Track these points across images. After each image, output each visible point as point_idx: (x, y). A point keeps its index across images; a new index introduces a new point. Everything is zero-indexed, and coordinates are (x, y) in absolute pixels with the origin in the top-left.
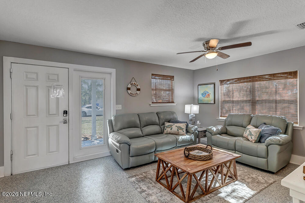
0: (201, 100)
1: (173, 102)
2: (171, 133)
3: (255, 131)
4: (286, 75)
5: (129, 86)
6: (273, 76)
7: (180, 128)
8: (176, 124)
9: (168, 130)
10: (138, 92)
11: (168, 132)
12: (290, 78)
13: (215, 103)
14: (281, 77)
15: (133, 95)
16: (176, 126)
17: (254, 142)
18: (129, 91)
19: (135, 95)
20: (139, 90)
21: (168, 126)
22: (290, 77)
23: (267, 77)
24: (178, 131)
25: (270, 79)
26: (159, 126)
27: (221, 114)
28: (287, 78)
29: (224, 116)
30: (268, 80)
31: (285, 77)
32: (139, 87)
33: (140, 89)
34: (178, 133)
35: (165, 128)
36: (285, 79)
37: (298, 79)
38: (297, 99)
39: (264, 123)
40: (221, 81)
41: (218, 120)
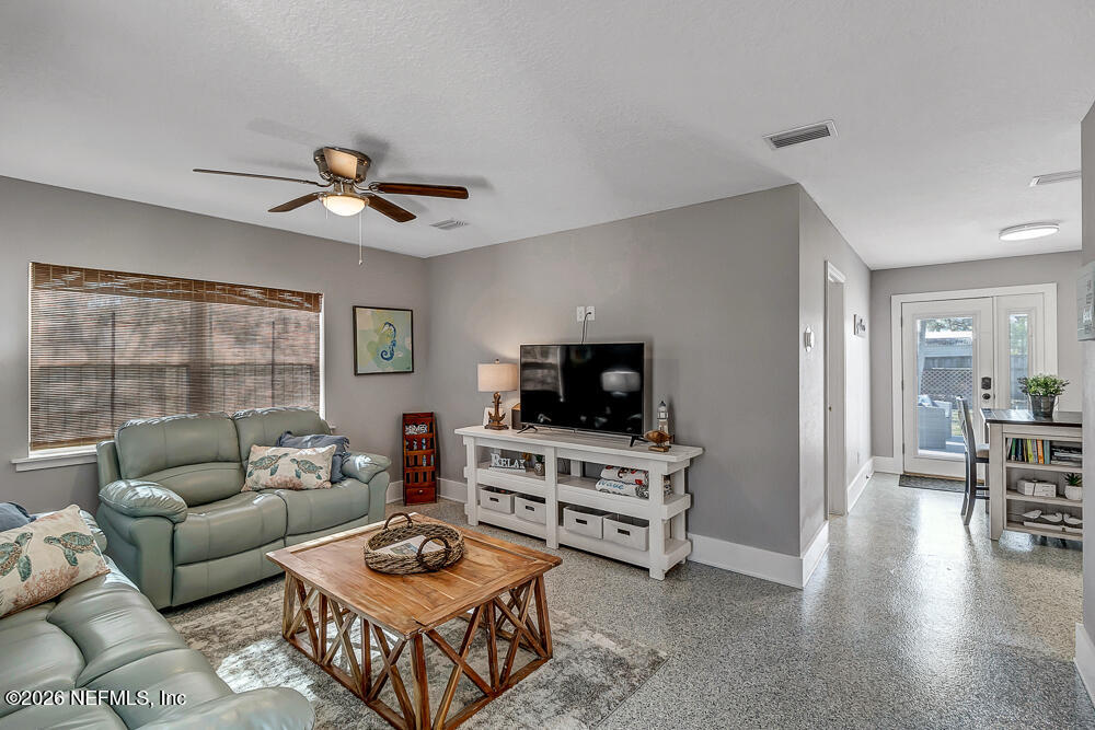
3: (322, 454)
4: (298, 299)
6: (272, 296)
8: (36, 528)
12: (307, 309)
14: (290, 301)
16: (49, 540)
17: (326, 485)
22: (306, 305)
23: (252, 292)
25: (262, 303)
27: (37, 435)
28: (300, 307)
29: (59, 443)
30: (256, 305)
31: (298, 303)
34: (77, 575)
36: (297, 308)
37: (322, 315)
38: (318, 361)
39: (289, 433)
40: (37, 266)
41: (19, 469)
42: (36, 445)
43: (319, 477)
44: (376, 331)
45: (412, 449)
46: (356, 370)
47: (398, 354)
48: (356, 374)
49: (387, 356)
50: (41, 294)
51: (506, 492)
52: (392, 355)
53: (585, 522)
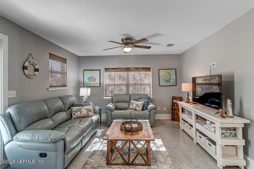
0: (87, 84)
1: (66, 86)
2: (81, 116)
3: (141, 103)
5: (27, 64)
7: (89, 110)
8: (84, 107)
9: (78, 114)
10: (37, 73)
11: (78, 117)
12: (148, 71)
13: (100, 86)
15: (31, 77)
16: (85, 109)
17: (141, 110)
18: (26, 72)
19: (33, 77)
20: (37, 70)
21: (77, 110)
24: (88, 113)
26: (65, 112)
27: (105, 95)
29: (108, 96)
32: (37, 67)
33: (39, 69)
34: (88, 115)
35: (73, 113)
37: (151, 72)
38: (150, 83)
39: (140, 98)
40: (105, 69)
41: (103, 100)
42: (105, 96)
43: (139, 108)
44: (165, 75)
45: (174, 106)
46: (159, 85)
47: (171, 81)
48: (160, 86)
49: (168, 81)
50: (106, 73)
51: (187, 122)
52: (170, 81)
53: (201, 137)
